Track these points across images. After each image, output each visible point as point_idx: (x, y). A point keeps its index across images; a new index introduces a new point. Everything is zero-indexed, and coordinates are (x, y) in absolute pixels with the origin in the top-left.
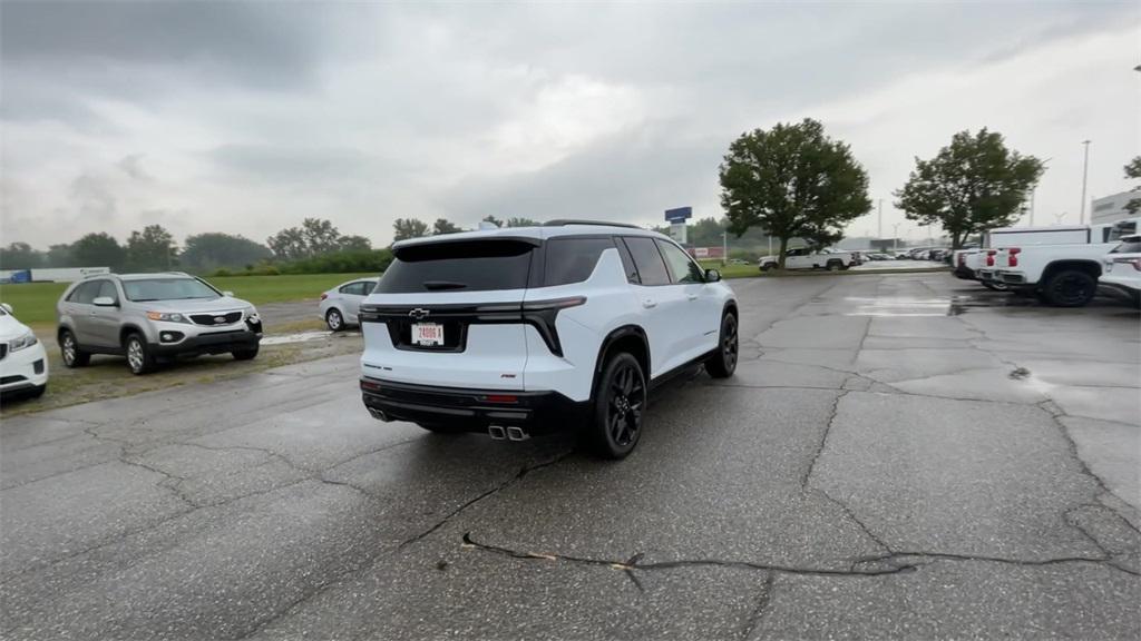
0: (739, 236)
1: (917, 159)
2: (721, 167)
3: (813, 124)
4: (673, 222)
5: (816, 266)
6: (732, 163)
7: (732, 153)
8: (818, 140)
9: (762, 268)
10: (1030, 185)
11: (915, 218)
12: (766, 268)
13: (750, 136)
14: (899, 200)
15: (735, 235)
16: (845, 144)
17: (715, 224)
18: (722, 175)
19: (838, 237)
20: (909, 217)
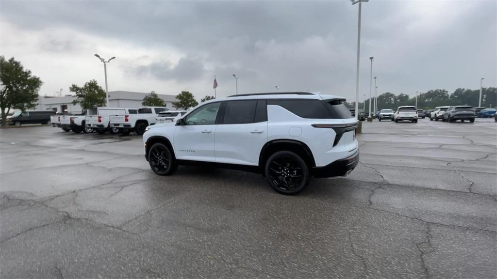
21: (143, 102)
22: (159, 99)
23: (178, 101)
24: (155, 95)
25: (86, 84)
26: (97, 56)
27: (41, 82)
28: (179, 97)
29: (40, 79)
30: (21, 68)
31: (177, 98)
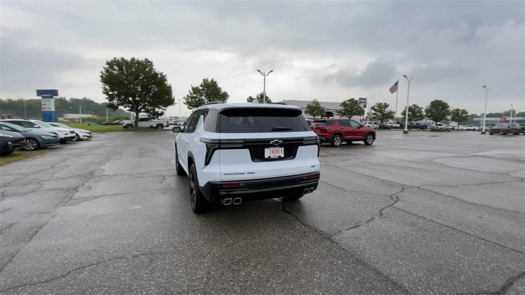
0: (115, 110)
1: (192, 85)
2: (102, 72)
3: (149, 62)
4: (43, 97)
5: (152, 126)
6: (107, 71)
7: (108, 66)
8: (151, 69)
9: (124, 127)
10: (226, 101)
11: (191, 109)
12: (127, 128)
13: (118, 60)
14: (185, 101)
15: (113, 110)
16: (164, 74)
17: (66, 101)
18: (102, 77)
19: (162, 114)
20: (189, 108)
21: (306, 110)
22: (320, 107)
23: (342, 108)
24: (317, 103)
25: (258, 95)
26: (259, 71)
27: (228, 96)
28: (344, 104)
29: (228, 93)
30: (217, 85)
31: (340, 106)
